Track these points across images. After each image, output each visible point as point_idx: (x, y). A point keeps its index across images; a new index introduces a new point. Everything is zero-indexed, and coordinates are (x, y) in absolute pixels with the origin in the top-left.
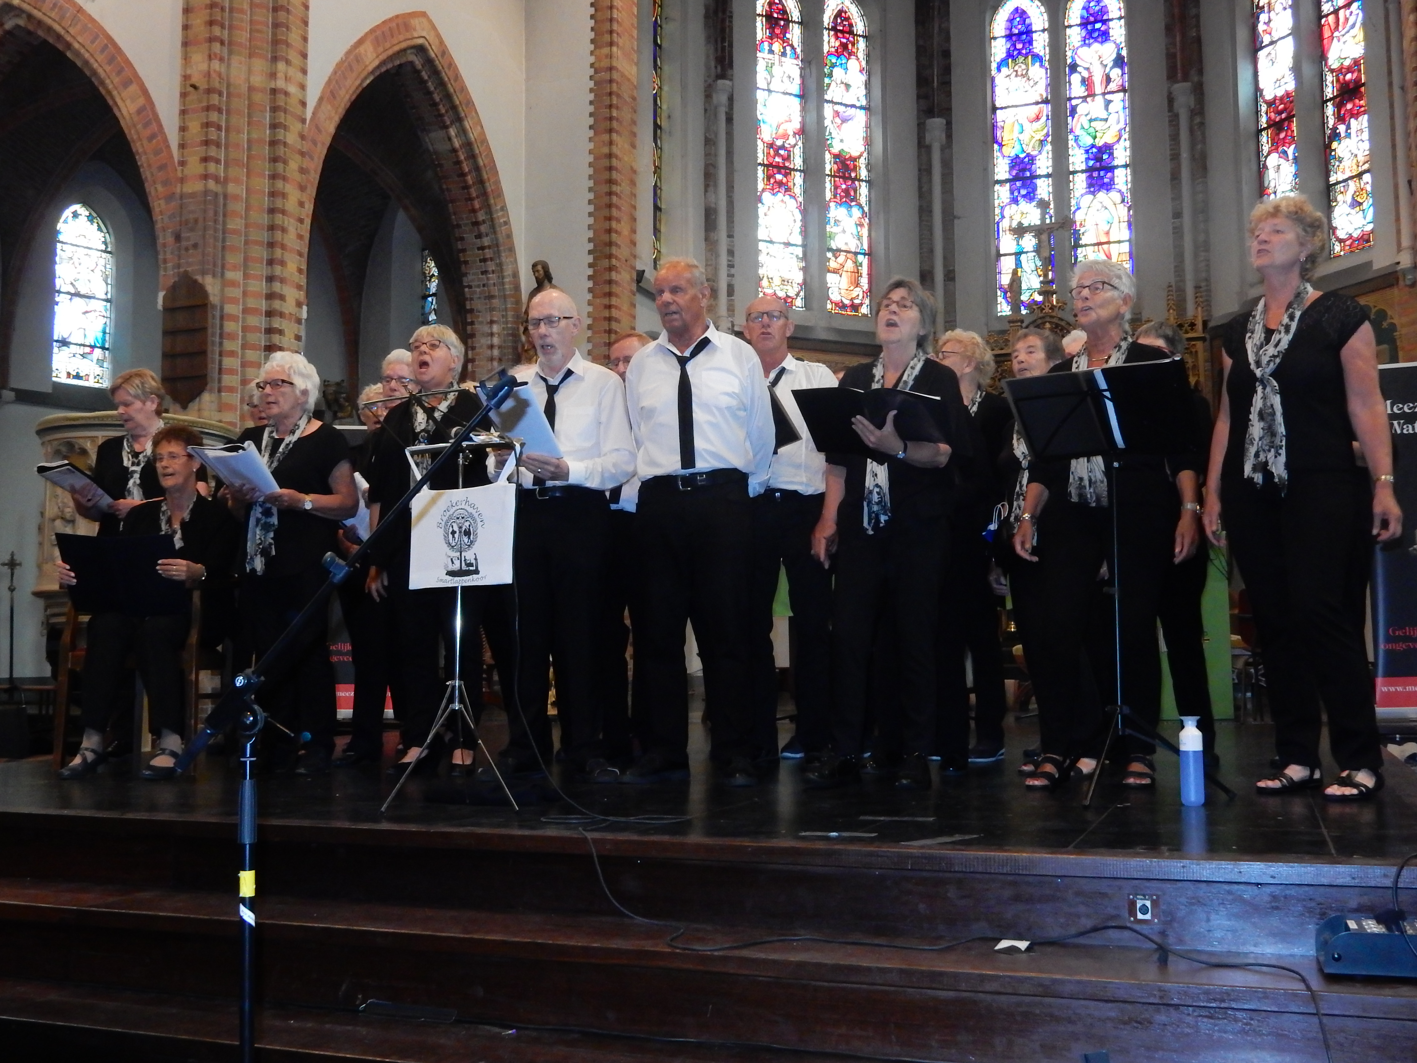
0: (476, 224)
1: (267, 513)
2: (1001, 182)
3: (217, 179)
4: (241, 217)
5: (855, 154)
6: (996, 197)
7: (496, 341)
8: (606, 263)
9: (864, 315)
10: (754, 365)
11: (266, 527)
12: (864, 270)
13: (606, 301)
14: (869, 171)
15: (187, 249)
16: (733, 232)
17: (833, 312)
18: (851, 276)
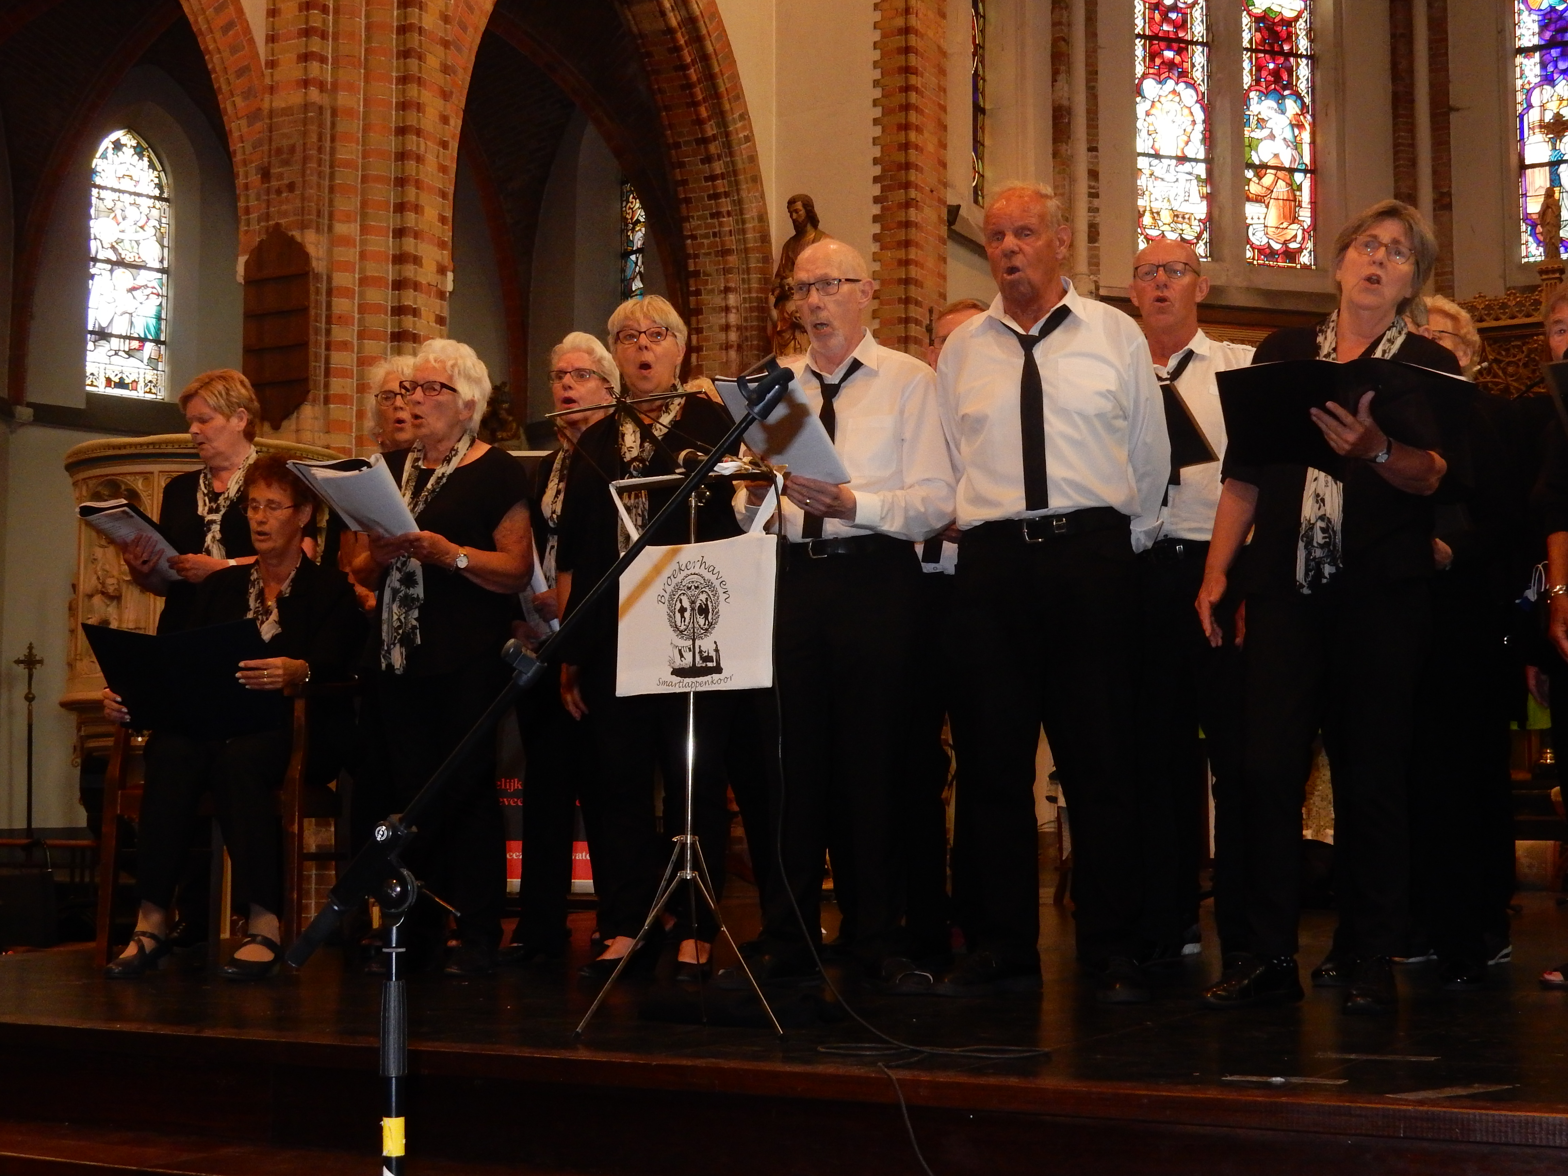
0: (705, 141)
1: (408, 580)
2: (1527, 51)
3: (321, 86)
4: (358, 144)
5: (1289, 14)
6: (1518, 75)
7: (733, 318)
8: (899, 195)
9: (1305, 267)
10: (1138, 347)
11: (407, 602)
12: (1305, 196)
13: (901, 254)
14: (1311, 41)
15: (279, 192)
16: (1098, 142)
17: (1255, 262)
18: (1284, 206)
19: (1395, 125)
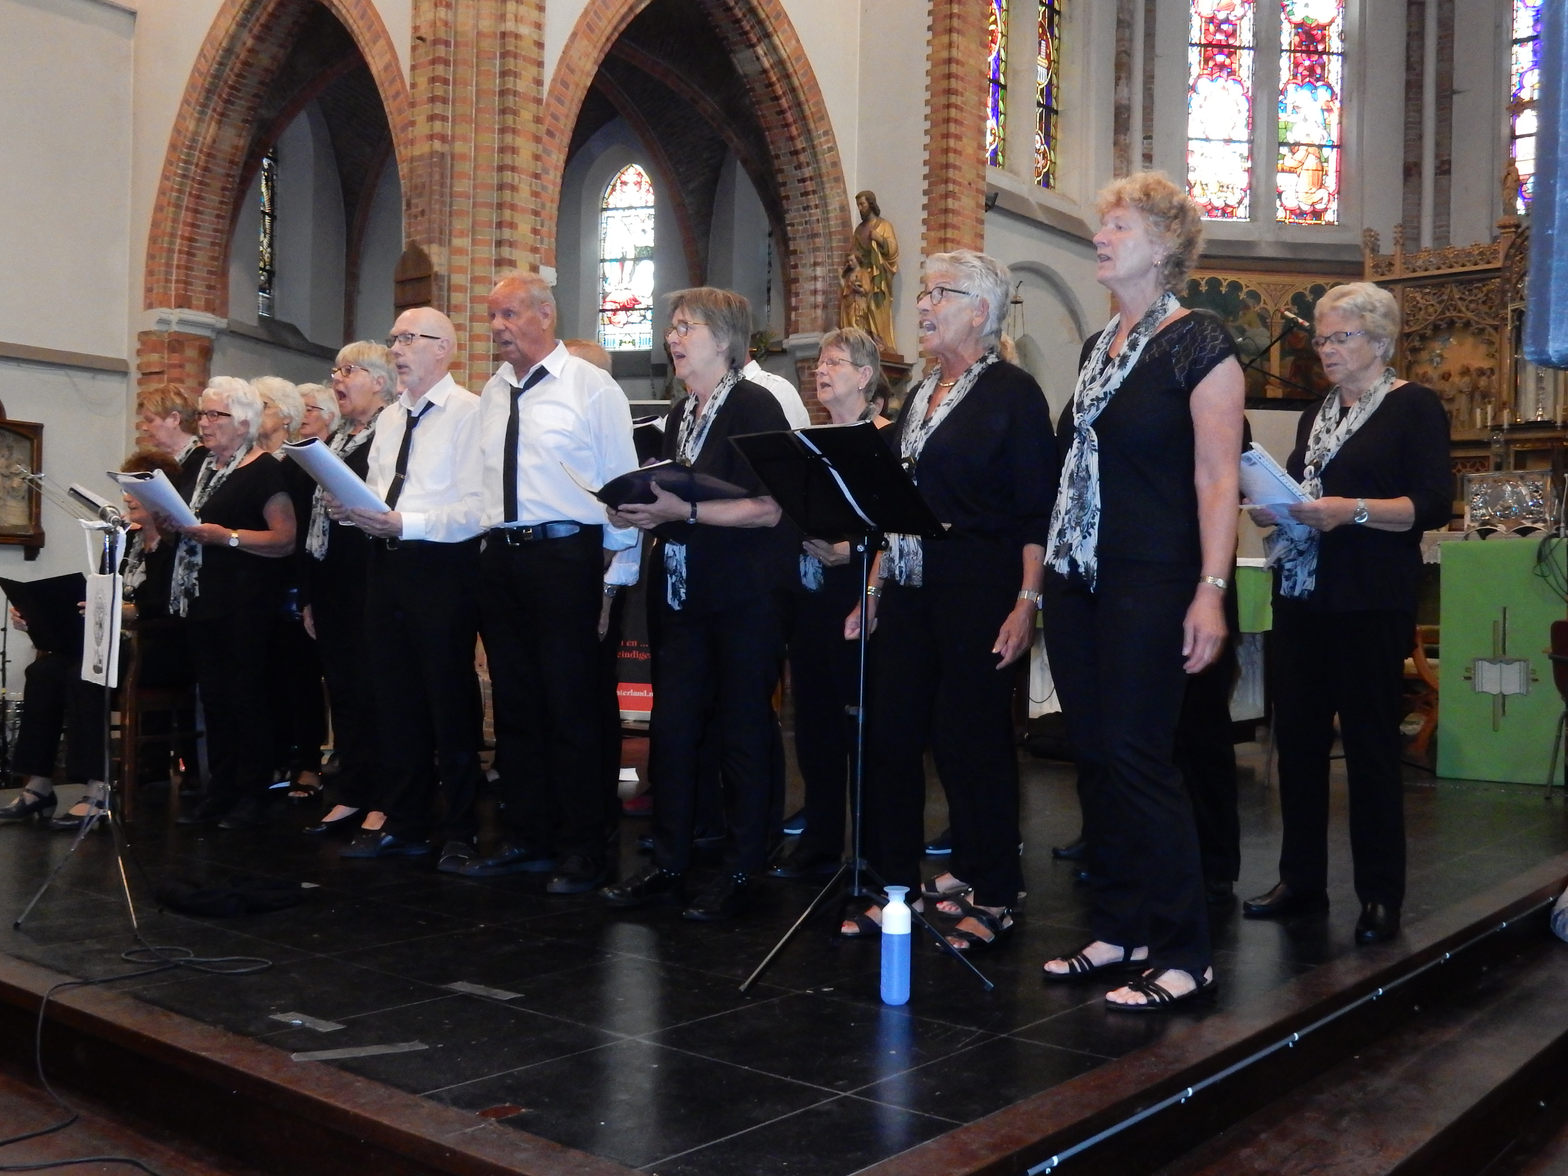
0: (795, 153)
1: (192, 552)
2: (1521, 42)
3: (443, 138)
5: (1323, 21)
6: (1514, 61)
8: (942, 188)
9: (1330, 224)
11: (190, 567)
12: (1332, 167)
13: (941, 234)
14: (1342, 41)
16: (1152, 131)
17: (1287, 221)
18: (1313, 176)
19: (1407, 106)
